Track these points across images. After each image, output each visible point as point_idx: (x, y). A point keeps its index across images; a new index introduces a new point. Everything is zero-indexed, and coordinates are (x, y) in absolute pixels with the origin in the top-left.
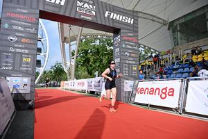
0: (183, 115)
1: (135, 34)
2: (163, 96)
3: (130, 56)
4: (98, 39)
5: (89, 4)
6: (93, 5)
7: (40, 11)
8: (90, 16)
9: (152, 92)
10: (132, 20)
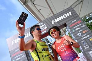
8: (45, 30)
10: (70, 13)
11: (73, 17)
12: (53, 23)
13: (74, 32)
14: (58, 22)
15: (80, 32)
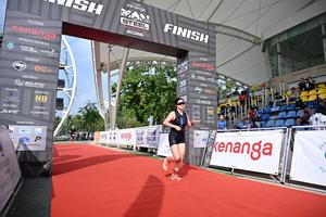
0: (286, 185)
1: (211, 59)
2: (255, 155)
3: (203, 93)
4: (154, 65)
5: (139, 12)
6: (146, 14)
7: (64, 23)
8: (141, 31)
9: (237, 148)
10: (207, 37)
11: (206, 50)
12: (166, 30)
13: (192, 80)
14: (176, 35)
15: (202, 87)
